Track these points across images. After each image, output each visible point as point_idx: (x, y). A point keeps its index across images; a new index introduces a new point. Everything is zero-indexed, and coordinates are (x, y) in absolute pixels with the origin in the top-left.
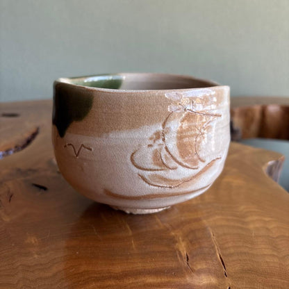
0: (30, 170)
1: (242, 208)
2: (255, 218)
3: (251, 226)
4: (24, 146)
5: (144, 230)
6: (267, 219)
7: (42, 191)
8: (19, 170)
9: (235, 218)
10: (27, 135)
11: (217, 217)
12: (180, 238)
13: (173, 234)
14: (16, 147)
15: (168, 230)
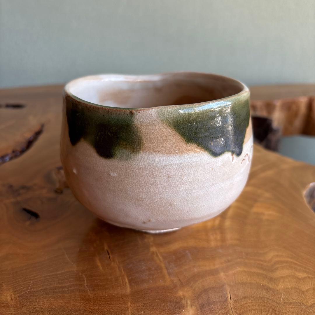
0: (24, 187)
1: (271, 255)
2: (286, 272)
3: (280, 286)
4: (23, 152)
5: (145, 286)
6: (301, 275)
7: (33, 219)
8: (11, 186)
9: (260, 271)
10: (29, 135)
11: (239, 269)
12: (189, 302)
13: (180, 293)
14: (14, 152)
15: (175, 286)
